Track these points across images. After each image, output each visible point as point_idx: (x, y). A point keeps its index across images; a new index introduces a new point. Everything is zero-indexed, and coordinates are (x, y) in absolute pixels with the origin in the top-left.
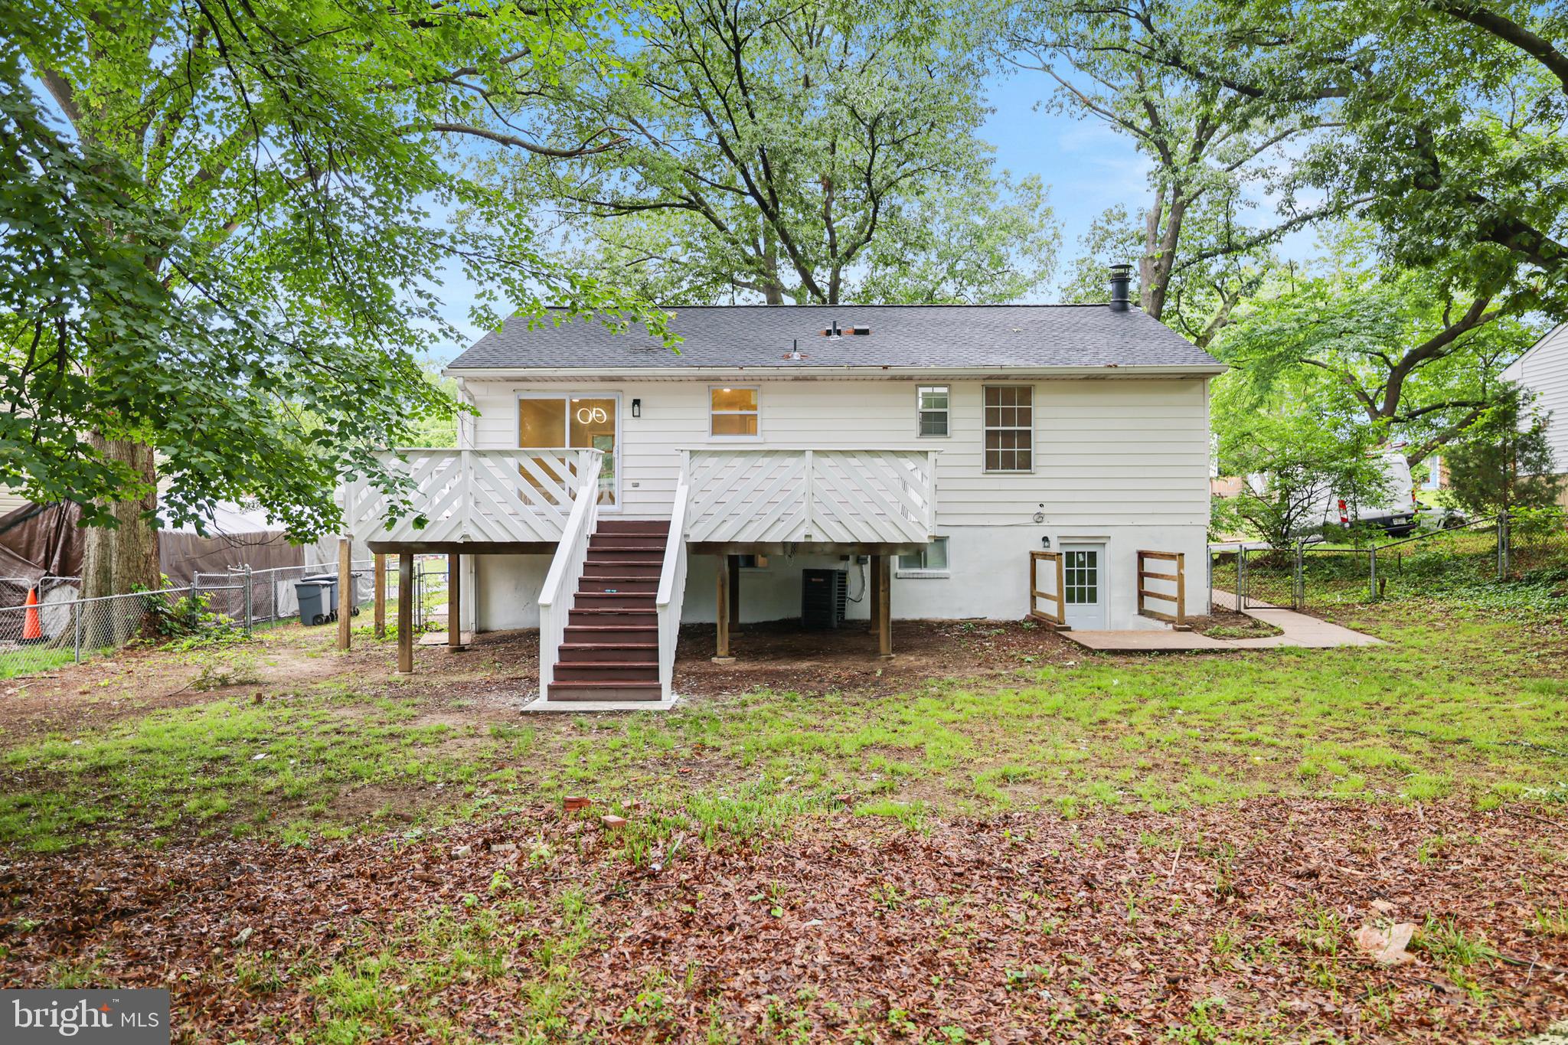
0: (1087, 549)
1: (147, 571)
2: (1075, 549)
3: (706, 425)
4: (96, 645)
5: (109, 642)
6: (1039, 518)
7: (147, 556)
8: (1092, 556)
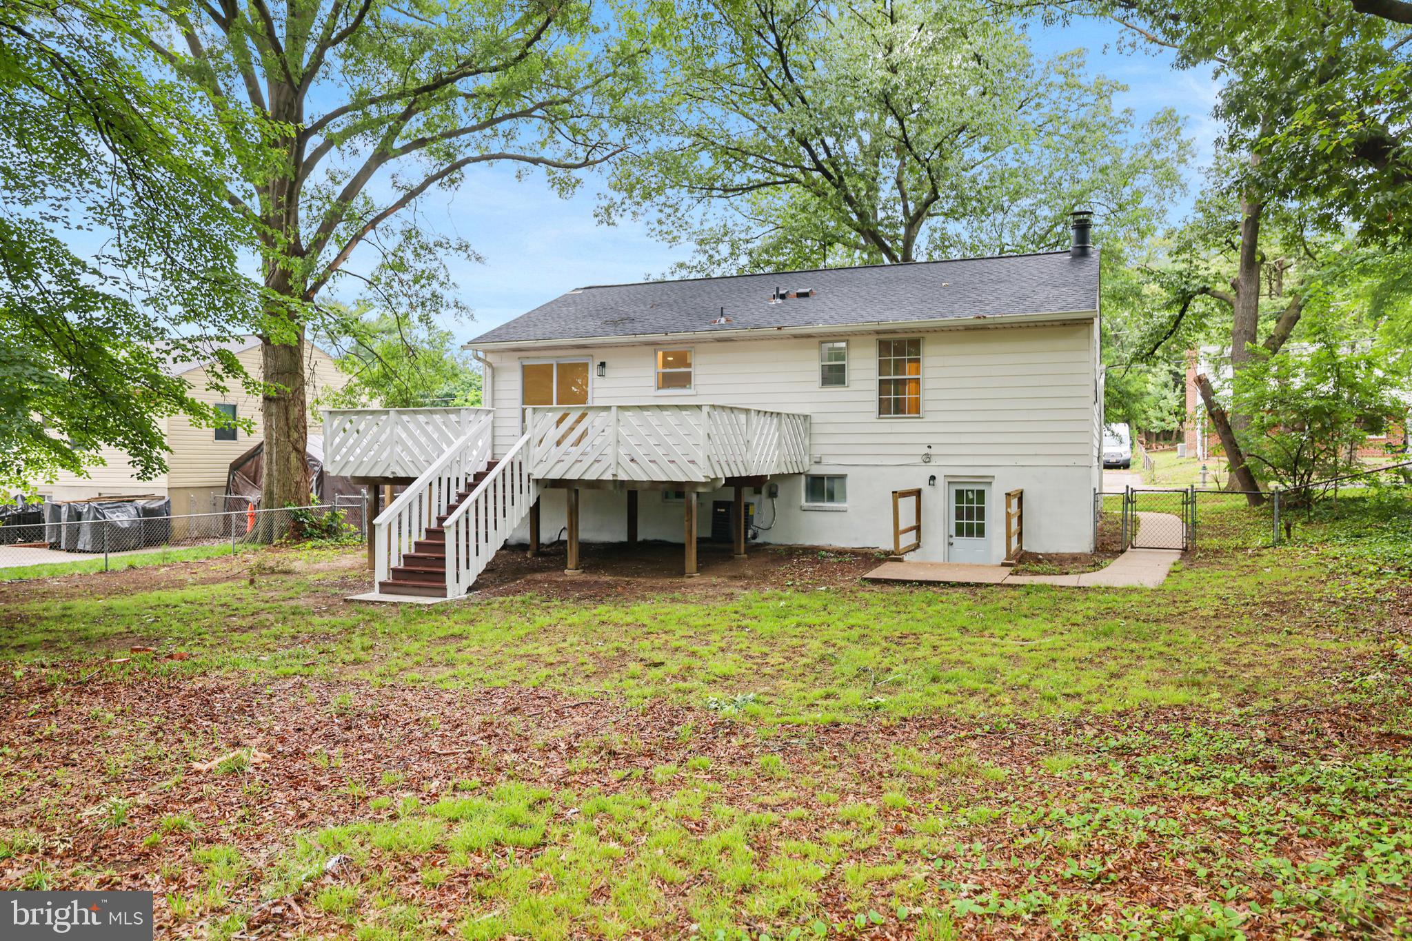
0: (976, 488)
1: (297, 493)
2: (965, 487)
3: (652, 381)
4: (262, 542)
5: (271, 542)
6: (927, 458)
7: (297, 483)
8: (981, 494)
